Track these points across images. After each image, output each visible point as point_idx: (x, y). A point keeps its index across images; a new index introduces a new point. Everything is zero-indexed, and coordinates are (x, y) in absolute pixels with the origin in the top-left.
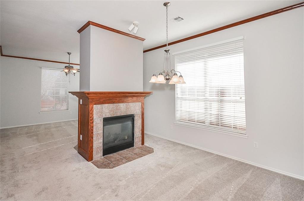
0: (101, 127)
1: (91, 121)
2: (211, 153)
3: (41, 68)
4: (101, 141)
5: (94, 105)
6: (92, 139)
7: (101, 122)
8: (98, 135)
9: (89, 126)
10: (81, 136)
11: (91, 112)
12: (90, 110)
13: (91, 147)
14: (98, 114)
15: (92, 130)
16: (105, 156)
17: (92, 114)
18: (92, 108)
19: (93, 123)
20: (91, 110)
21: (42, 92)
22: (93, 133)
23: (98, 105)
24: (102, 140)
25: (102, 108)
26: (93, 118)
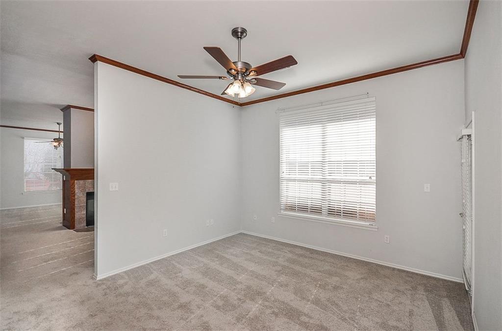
0: (84, 200)
3: (23, 138)
5: (76, 181)
6: (73, 211)
7: (84, 195)
8: (81, 207)
10: (65, 210)
11: (72, 187)
12: (71, 185)
14: (80, 189)
15: (74, 203)
16: (89, 227)
17: (73, 189)
18: (74, 183)
19: (74, 196)
20: (73, 185)
21: (27, 168)
22: (74, 205)
23: (80, 181)
24: (85, 212)
25: (85, 184)
26: (75, 192)
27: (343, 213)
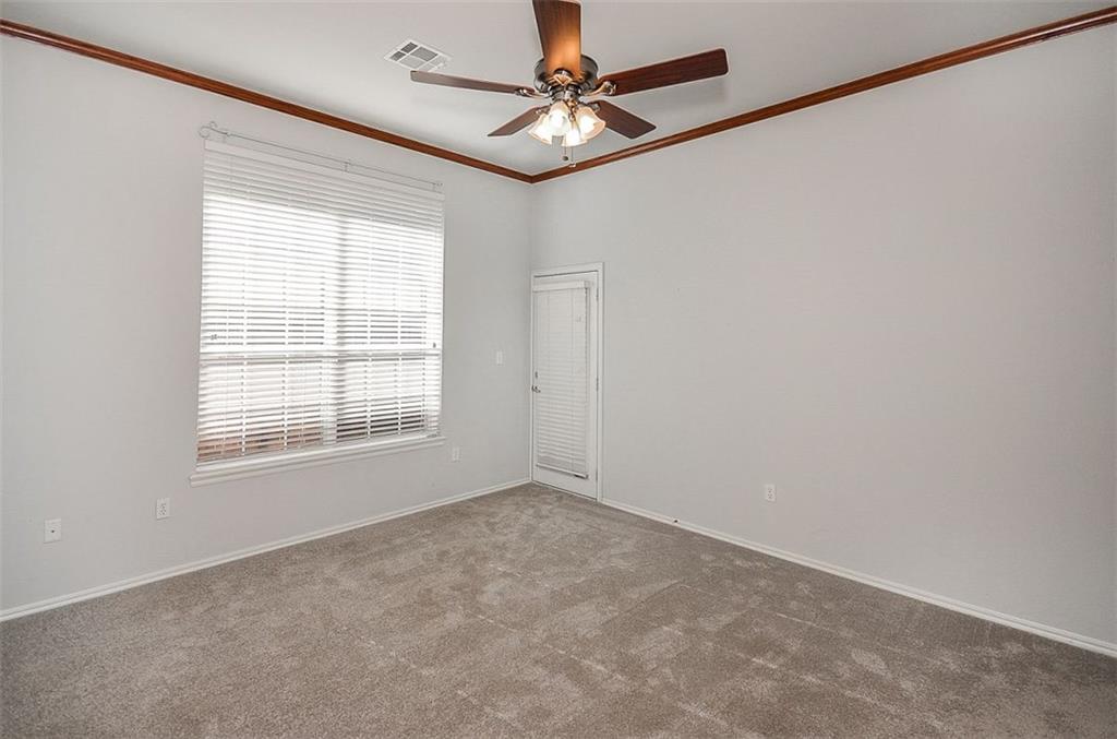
27: (372, 427)
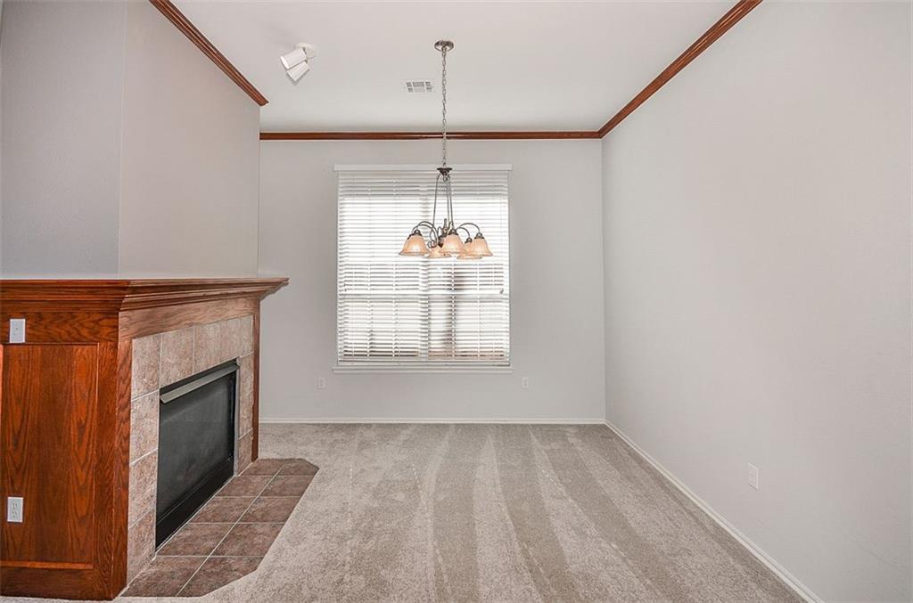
0: (154, 431)
1: (123, 414)
2: (444, 424)
4: (152, 488)
5: (134, 341)
6: (124, 494)
7: (154, 410)
8: (145, 468)
9: (117, 437)
11: (122, 373)
12: (120, 362)
13: (121, 529)
14: (144, 377)
15: (127, 451)
16: (162, 545)
17: (127, 380)
18: (129, 351)
19: (128, 418)
20: (125, 360)
22: (127, 463)
23: (145, 339)
24: (154, 486)
25: (159, 350)
26: (129, 398)
